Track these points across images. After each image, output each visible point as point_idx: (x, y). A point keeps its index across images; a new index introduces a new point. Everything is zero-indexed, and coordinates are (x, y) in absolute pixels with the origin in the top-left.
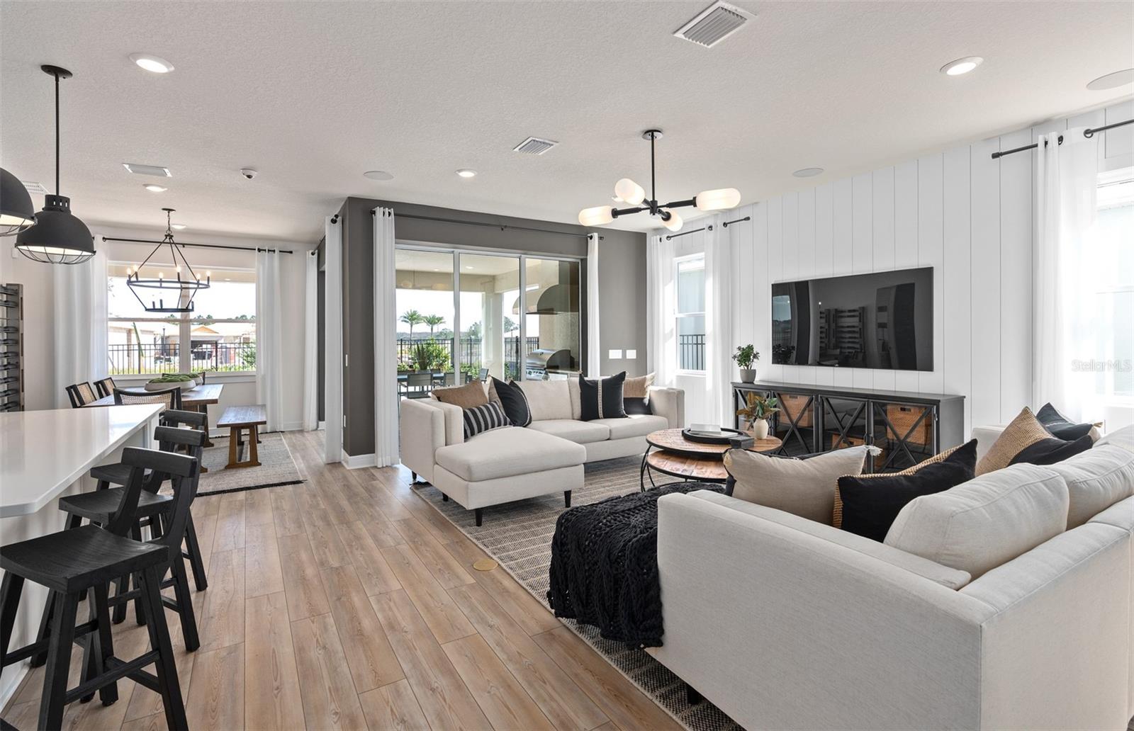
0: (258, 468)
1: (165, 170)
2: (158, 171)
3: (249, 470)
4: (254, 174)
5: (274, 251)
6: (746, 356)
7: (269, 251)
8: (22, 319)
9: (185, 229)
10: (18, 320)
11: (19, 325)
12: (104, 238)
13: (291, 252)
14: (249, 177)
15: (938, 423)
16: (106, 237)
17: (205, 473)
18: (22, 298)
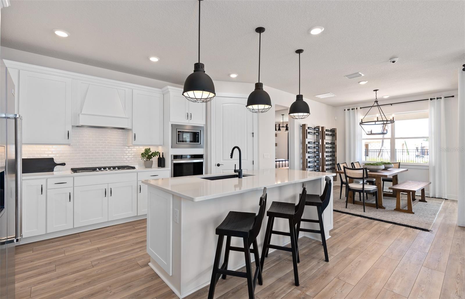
0: (410, 215)
1: (359, 73)
2: (357, 75)
3: (406, 214)
4: (396, 60)
5: (440, 98)
8: (336, 140)
9: (389, 97)
10: (335, 140)
11: (335, 142)
12: (360, 108)
13: (453, 96)
14: (393, 62)
16: (361, 107)
17: (384, 210)
18: (336, 133)
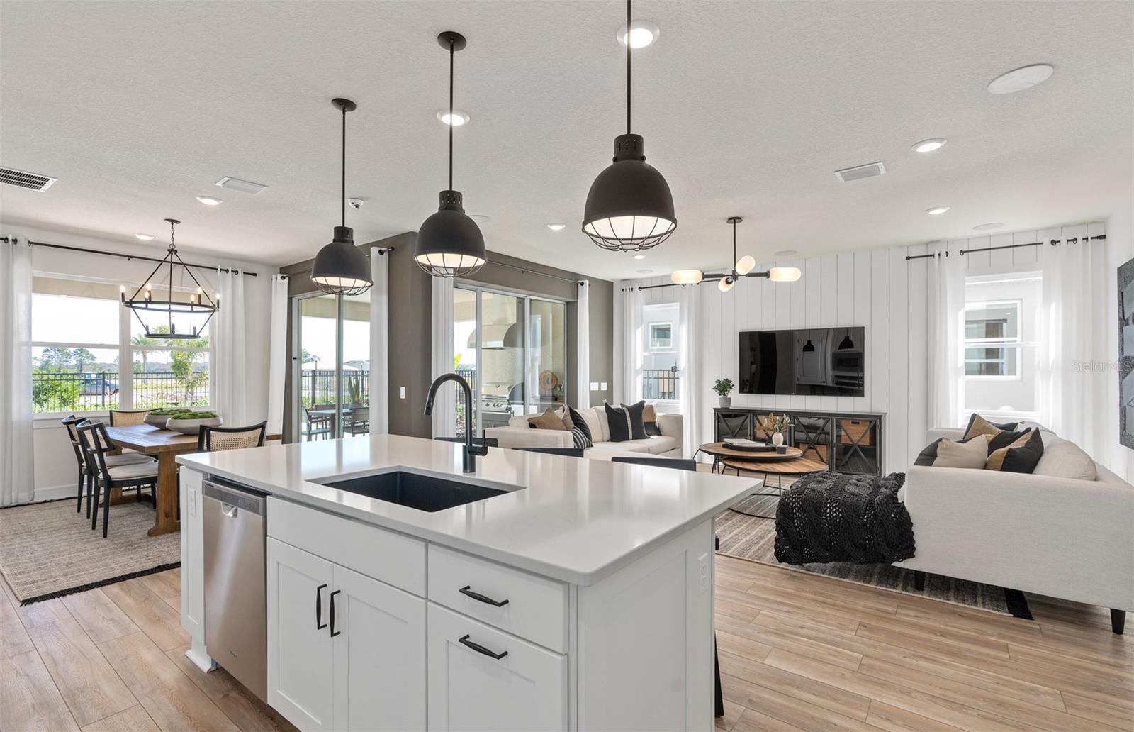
5: (227, 271)
6: (723, 387)
7: (221, 270)
13: (255, 275)
14: (357, 206)
15: (880, 430)
16: (31, 241)
